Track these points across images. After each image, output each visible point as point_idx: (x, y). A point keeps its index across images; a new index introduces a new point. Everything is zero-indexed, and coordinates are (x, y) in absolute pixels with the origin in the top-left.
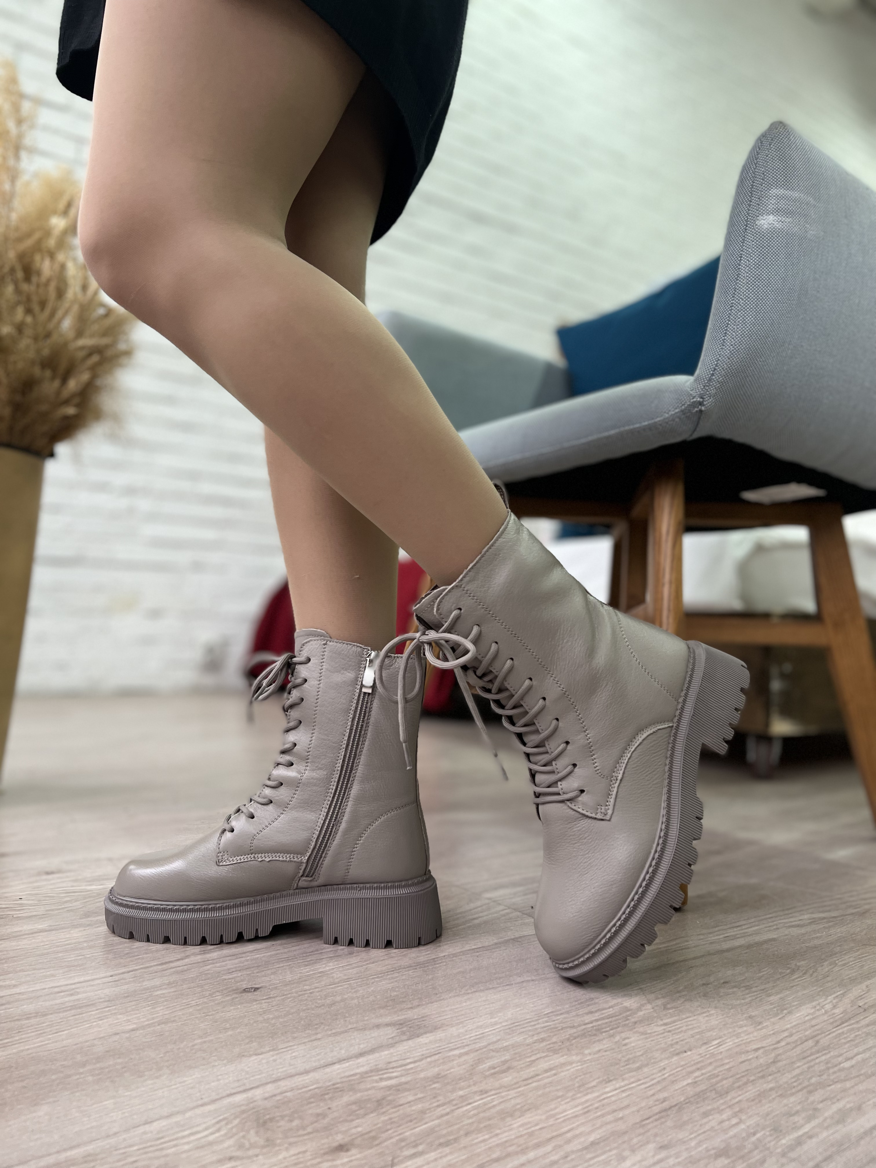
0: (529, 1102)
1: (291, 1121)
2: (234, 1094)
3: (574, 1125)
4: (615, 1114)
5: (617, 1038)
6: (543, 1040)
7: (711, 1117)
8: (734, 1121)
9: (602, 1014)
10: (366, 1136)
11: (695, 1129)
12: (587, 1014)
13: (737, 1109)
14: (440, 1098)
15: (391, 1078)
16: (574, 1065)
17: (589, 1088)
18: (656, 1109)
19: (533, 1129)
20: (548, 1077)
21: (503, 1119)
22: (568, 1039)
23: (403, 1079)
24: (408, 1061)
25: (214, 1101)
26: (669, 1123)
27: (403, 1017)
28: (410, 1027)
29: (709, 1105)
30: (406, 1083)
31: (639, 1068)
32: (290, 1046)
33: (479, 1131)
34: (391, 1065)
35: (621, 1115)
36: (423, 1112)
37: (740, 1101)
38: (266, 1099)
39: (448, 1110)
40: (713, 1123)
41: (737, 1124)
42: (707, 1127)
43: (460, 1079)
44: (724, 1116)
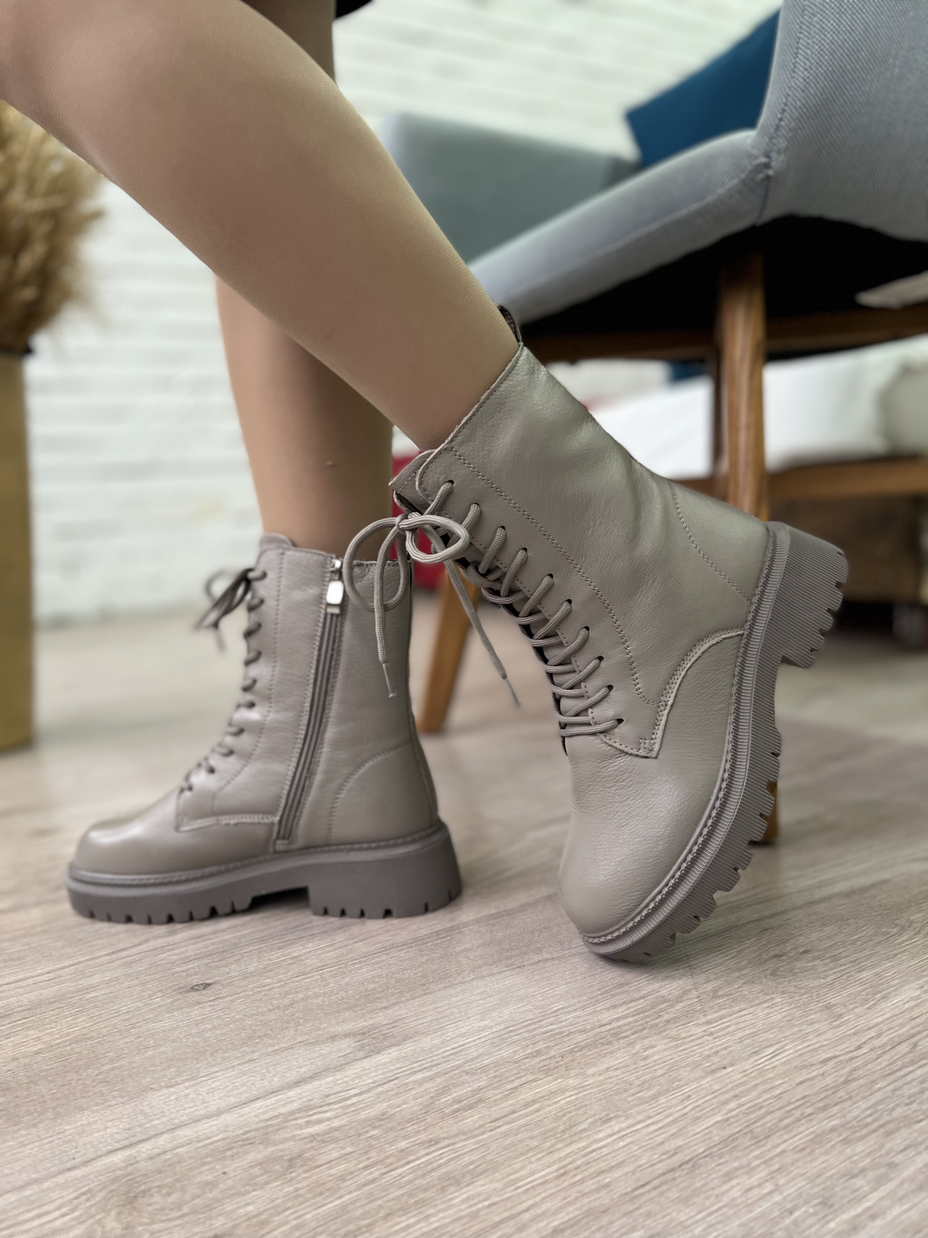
0: (489, 1158)
1: (169, 1194)
2: (117, 1150)
3: (537, 1199)
4: (599, 1178)
5: (638, 1047)
6: (538, 1053)
7: (734, 1182)
8: (768, 1187)
9: (629, 1008)
10: (254, 1220)
11: (707, 1203)
12: (608, 1009)
13: (777, 1166)
14: (373, 1154)
15: (320, 1122)
16: (567, 1094)
17: (575, 1134)
18: (660, 1168)
19: (480, 1206)
20: (527, 1115)
21: (444, 1189)
22: (572, 1052)
23: (336, 1123)
24: (353, 1092)
25: (85, 1163)
26: (673, 1195)
27: (370, 1022)
28: (373, 1038)
29: (737, 1158)
30: (337, 1129)
31: (654, 1097)
32: (214, 1073)
33: (405, 1210)
34: (328, 1101)
35: (607, 1180)
36: (342, 1178)
37: (783, 1152)
38: (151, 1158)
39: (376, 1174)
40: (735, 1193)
41: (771, 1193)
42: (726, 1199)
43: (408, 1121)
44: (754, 1180)
